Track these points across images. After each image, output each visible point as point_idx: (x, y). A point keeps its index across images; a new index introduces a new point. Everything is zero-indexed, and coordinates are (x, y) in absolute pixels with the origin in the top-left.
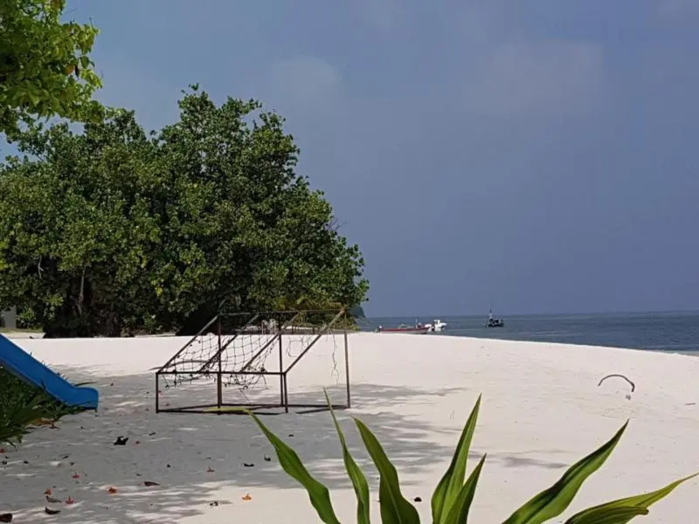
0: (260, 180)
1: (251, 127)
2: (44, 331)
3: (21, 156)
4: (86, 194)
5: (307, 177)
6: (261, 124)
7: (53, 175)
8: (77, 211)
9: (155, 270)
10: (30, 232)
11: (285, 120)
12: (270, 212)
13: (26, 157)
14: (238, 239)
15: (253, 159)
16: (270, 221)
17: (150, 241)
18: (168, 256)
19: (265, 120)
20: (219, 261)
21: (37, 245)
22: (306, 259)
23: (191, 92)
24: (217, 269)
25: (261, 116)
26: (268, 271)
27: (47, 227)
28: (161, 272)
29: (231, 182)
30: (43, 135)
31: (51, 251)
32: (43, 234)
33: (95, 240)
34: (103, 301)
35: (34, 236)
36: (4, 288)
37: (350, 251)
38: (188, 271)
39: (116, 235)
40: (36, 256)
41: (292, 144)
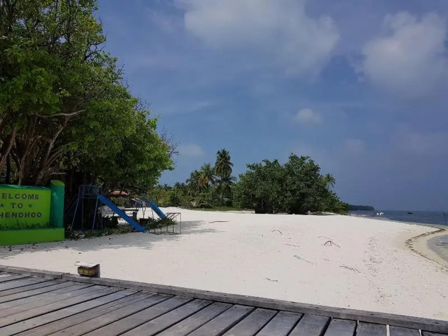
2: (255, 212)
6: (309, 162)
7: (256, 175)
9: (279, 198)
11: (315, 161)
14: (301, 191)
17: (278, 191)
18: (283, 194)
20: (296, 196)
21: (251, 191)
22: (319, 196)
23: (292, 155)
26: (309, 199)
27: (253, 187)
31: (254, 193)
33: (264, 190)
37: (334, 194)
38: (287, 198)
40: (250, 194)
41: (318, 167)
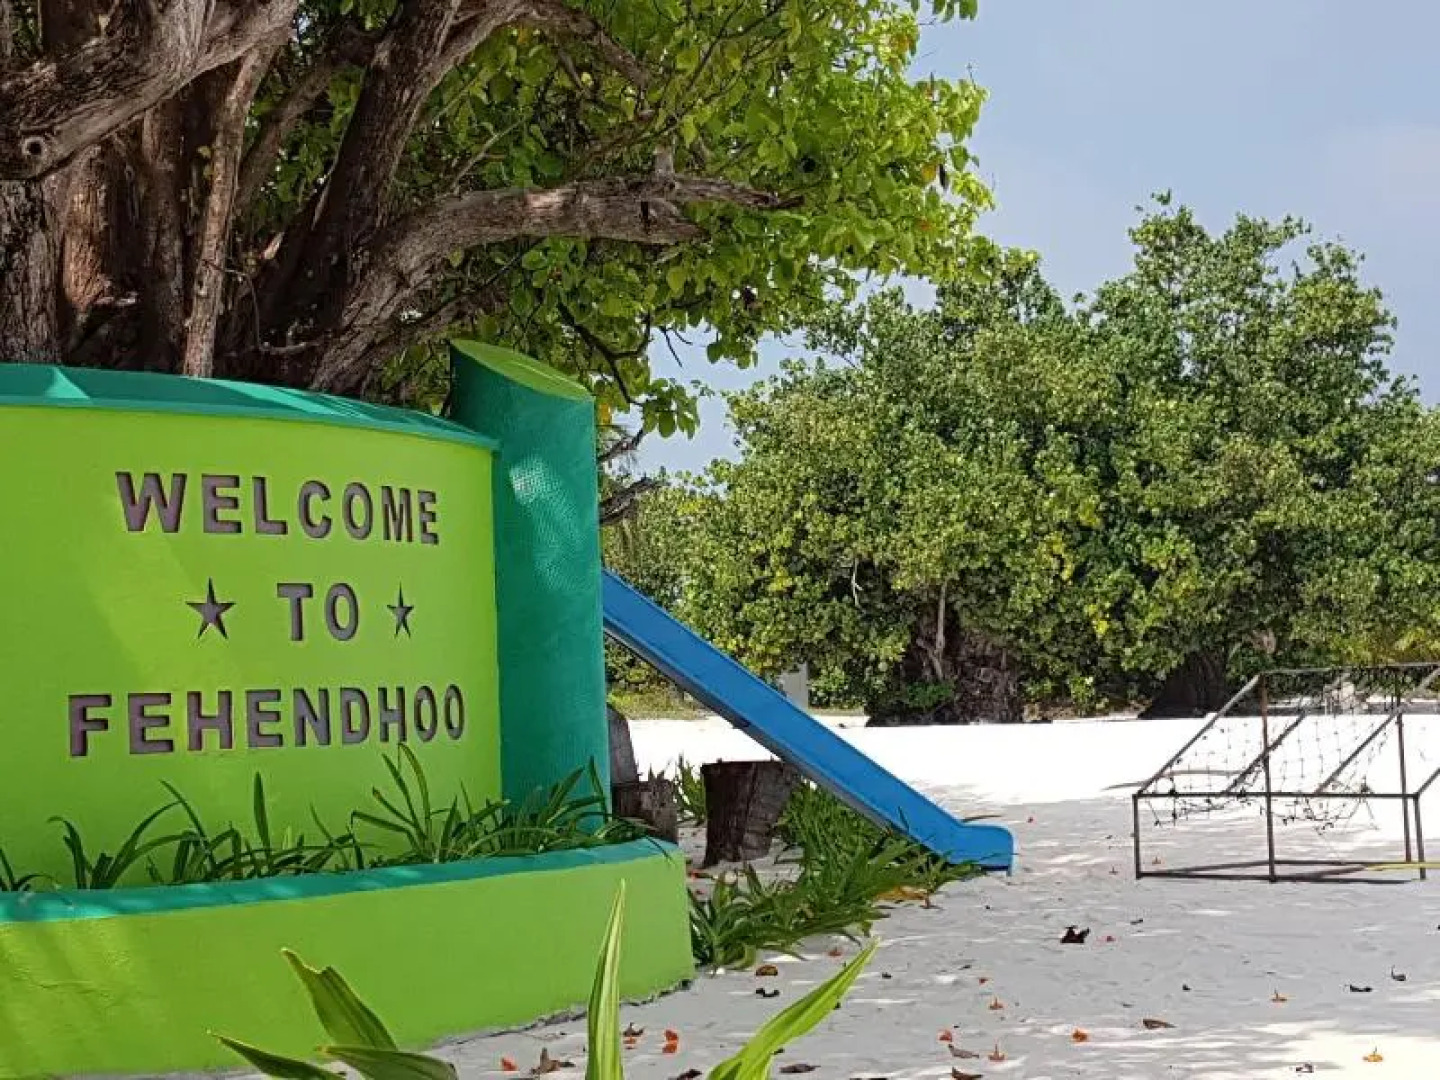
0: (1311, 389)
1: (1288, 277)
2: (867, 711)
3: (811, 358)
4: (944, 432)
5: (1415, 377)
6: (1310, 268)
7: (876, 396)
8: (927, 466)
9: (1091, 584)
10: (834, 511)
11: (1363, 257)
12: (1335, 454)
13: (820, 360)
14: (1265, 515)
15: (1293, 344)
16: (1336, 474)
17: (1078, 523)
18: (1118, 552)
19: (1319, 259)
20: (1228, 560)
21: (848, 537)
22: (1417, 553)
23: (1156, 209)
24: (1224, 578)
25: (1310, 251)
26: (1335, 580)
27: (867, 501)
28: (1105, 588)
29: (1249, 393)
30: (854, 314)
31: (875, 549)
32: (858, 516)
33: (965, 523)
34: (984, 650)
35: (841, 519)
36: (786, 626)
38: (1160, 583)
39: (1009, 514)
40: (847, 559)
41: (1381, 307)
